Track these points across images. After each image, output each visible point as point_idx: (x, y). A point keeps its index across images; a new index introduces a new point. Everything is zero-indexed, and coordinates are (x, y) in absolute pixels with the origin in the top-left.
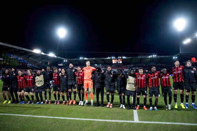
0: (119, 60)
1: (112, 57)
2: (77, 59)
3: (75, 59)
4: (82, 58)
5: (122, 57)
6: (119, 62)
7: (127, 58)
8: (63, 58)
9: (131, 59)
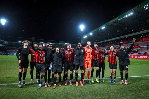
0: (47, 44)
1: (43, 43)
2: (16, 42)
3: (15, 42)
4: (21, 42)
5: (49, 43)
6: (47, 46)
7: (52, 44)
8: (4, 40)
9: (55, 44)
